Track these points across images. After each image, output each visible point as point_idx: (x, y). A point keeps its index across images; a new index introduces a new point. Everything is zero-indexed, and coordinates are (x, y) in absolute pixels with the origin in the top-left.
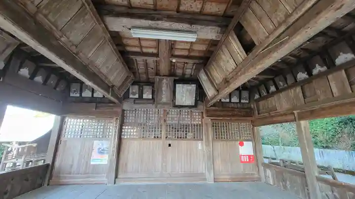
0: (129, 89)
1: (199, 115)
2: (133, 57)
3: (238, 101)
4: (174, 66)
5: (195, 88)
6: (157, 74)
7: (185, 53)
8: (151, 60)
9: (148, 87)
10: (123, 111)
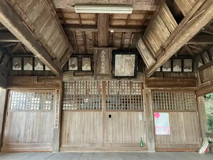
0: (68, 61)
1: (139, 86)
2: (73, 30)
3: (180, 70)
4: (112, 36)
5: (134, 58)
6: (96, 45)
7: (123, 23)
8: (89, 32)
9: (87, 59)
10: (63, 83)
